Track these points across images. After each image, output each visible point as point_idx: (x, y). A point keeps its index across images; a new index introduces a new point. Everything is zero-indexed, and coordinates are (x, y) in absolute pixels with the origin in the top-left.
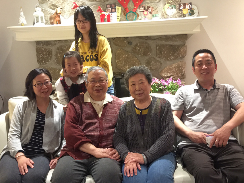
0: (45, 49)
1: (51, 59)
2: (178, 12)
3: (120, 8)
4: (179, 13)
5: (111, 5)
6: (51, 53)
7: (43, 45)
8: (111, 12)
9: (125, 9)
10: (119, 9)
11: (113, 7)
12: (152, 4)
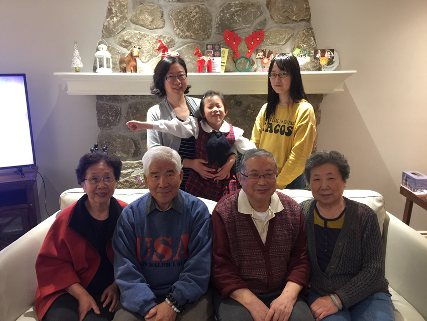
0: (110, 107)
1: (118, 122)
2: (311, 61)
3: (227, 51)
4: (313, 62)
5: (213, 45)
6: (119, 113)
7: (107, 101)
8: (214, 56)
9: (234, 53)
10: (225, 51)
11: (217, 49)
12: (275, 46)
